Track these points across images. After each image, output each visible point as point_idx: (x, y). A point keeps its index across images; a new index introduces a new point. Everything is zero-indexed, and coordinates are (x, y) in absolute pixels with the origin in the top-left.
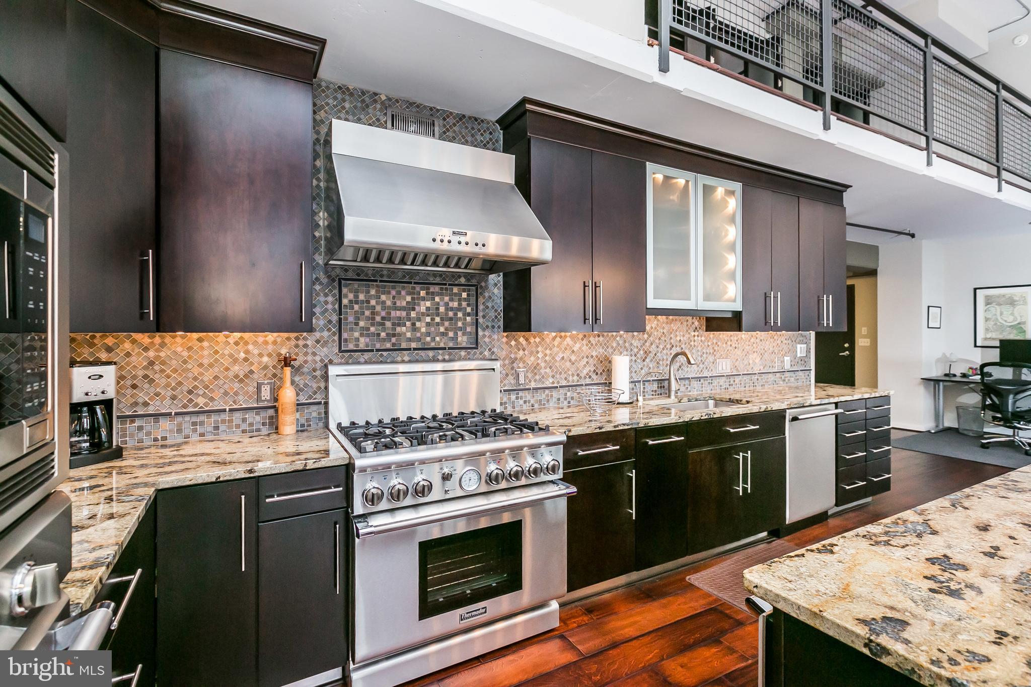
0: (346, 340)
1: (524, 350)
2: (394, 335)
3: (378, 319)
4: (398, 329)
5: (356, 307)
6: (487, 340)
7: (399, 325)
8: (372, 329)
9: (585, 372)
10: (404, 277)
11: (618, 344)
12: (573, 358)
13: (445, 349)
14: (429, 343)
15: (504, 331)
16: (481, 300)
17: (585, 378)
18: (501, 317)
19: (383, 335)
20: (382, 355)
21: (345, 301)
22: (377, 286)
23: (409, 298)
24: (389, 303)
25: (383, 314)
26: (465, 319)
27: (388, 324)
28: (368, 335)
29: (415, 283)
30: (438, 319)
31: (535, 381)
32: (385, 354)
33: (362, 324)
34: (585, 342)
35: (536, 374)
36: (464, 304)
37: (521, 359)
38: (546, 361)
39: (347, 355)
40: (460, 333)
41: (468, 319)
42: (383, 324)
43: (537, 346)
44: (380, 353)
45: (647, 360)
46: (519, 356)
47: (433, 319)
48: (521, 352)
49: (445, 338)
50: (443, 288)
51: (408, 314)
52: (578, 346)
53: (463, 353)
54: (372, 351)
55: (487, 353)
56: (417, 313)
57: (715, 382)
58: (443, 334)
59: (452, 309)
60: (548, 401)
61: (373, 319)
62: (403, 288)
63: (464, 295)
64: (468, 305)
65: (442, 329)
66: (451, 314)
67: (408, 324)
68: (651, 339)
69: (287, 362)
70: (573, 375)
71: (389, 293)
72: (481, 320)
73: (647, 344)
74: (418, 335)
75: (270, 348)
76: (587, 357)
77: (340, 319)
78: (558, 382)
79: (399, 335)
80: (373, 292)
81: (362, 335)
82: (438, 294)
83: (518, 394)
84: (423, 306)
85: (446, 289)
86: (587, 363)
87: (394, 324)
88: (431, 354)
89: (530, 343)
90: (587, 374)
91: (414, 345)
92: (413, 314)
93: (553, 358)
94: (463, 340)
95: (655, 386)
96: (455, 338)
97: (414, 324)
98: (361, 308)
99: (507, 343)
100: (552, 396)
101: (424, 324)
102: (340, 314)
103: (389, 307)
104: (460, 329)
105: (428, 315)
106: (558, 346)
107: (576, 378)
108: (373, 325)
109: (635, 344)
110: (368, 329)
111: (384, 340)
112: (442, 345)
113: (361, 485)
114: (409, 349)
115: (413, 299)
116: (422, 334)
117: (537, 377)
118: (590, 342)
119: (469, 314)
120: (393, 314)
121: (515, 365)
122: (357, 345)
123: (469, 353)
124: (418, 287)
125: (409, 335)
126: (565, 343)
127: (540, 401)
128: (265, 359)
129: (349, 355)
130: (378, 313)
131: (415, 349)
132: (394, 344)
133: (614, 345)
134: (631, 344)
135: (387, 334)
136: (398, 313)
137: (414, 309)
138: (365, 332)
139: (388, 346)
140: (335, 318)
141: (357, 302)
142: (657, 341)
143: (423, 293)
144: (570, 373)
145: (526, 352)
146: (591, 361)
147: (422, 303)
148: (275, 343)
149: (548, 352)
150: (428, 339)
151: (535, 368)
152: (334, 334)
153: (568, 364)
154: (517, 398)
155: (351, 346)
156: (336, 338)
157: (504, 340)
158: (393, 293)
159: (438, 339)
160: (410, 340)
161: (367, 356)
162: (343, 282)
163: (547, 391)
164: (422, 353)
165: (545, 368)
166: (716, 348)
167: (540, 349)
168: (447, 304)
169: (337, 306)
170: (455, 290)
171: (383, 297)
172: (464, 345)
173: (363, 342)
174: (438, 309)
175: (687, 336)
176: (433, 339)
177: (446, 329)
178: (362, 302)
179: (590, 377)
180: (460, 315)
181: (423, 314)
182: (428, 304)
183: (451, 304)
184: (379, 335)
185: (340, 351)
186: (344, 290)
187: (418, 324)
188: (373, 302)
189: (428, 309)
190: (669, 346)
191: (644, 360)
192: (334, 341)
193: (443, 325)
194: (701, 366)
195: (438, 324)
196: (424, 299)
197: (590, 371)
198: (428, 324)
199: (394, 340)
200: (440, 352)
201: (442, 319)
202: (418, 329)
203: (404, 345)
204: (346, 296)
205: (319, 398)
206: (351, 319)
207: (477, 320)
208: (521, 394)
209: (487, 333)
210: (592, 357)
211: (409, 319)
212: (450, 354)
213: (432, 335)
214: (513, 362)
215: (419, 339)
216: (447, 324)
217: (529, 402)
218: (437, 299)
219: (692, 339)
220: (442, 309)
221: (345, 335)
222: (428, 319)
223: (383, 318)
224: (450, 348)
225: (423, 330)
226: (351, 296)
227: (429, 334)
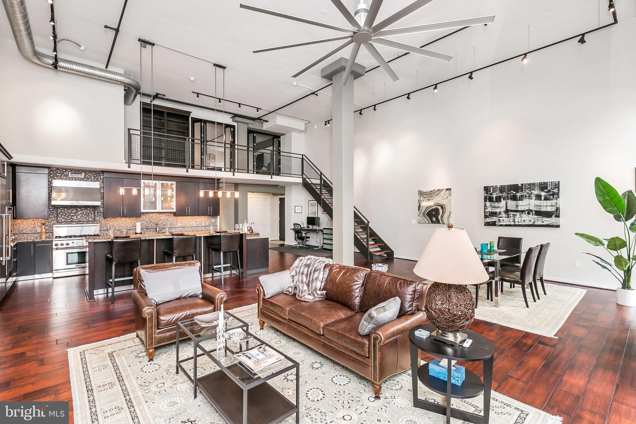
3: (67, 215)
4: (72, 217)
5: (61, 213)
6: (98, 219)
8: (66, 217)
10: (74, 207)
12: (125, 223)
15: (103, 217)
16: (96, 211)
18: (102, 215)
19: (68, 219)
21: (58, 212)
23: (75, 211)
24: (70, 212)
25: (69, 214)
27: (70, 216)
30: (84, 215)
33: (63, 216)
36: (91, 212)
38: (116, 224)
41: (92, 215)
43: (113, 221)
44: (68, 222)
46: (108, 223)
52: (127, 220)
53: (91, 222)
55: (98, 222)
57: (177, 229)
59: (87, 213)
63: (91, 210)
65: (85, 217)
66: (87, 214)
68: (153, 218)
69: (43, 224)
72: (96, 215)
75: (40, 221)
79: (73, 218)
80: (66, 210)
82: (83, 210)
84: (79, 213)
85: (86, 209)
88: (82, 222)
89: (111, 220)
91: (77, 221)
92: (77, 214)
93: (119, 223)
94: (91, 219)
96: (88, 219)
97: (77, 216)
104: (90, 217)
106: (120, 221)
112: (85, 220)
113: (54, 243)
118: (130, 220)
120: (71, 214)
124: (78, 209)
125: (75, 218)
126: (123, 220)
128: (39, 224)
129: (59, 222)
135: (70, 218)
138: (63, 218)
139: (70, 221)
140: (56, 215)
143: (79, 210)
145: (110, 222)
148: (41, 220)
150: (81, 219)
153: (124, 225)
154: (108, 232)
155: (60, 221)
157: (103, 219)
158: (71, 210)
160: (75, 220)
161: (64, 223)
162: (58, 208)
164: (79, 222)
166: (177, 220)
169: (56, 213)
170: (89, 209)
171: (68, 211)
173: (63, 220)
175: (166, 217)
176: (82, 219)
180: (90, 214)
182: (81, 212)
185: (57, 222)
186: (58, 210)
187: (78, 216)
188: (66, 212)
192: (55, 220)
196: (79, 211)
197: (131, 226)
198: (81, 216)
199: (71, 220)
200: (84, 222)
205: (52, 231)
206: (60, 215)
210: (131, 223)
211: (75, 215)
212: (87, 222)
214: (106, 224)
215: (78, 219)
216: (86, 216)
218: (83, 211)
220: (85, 213)
221: (58, 219)
222: (81, 215)
225: (80, 217)
226: (60, 211)
227: (81, 218)
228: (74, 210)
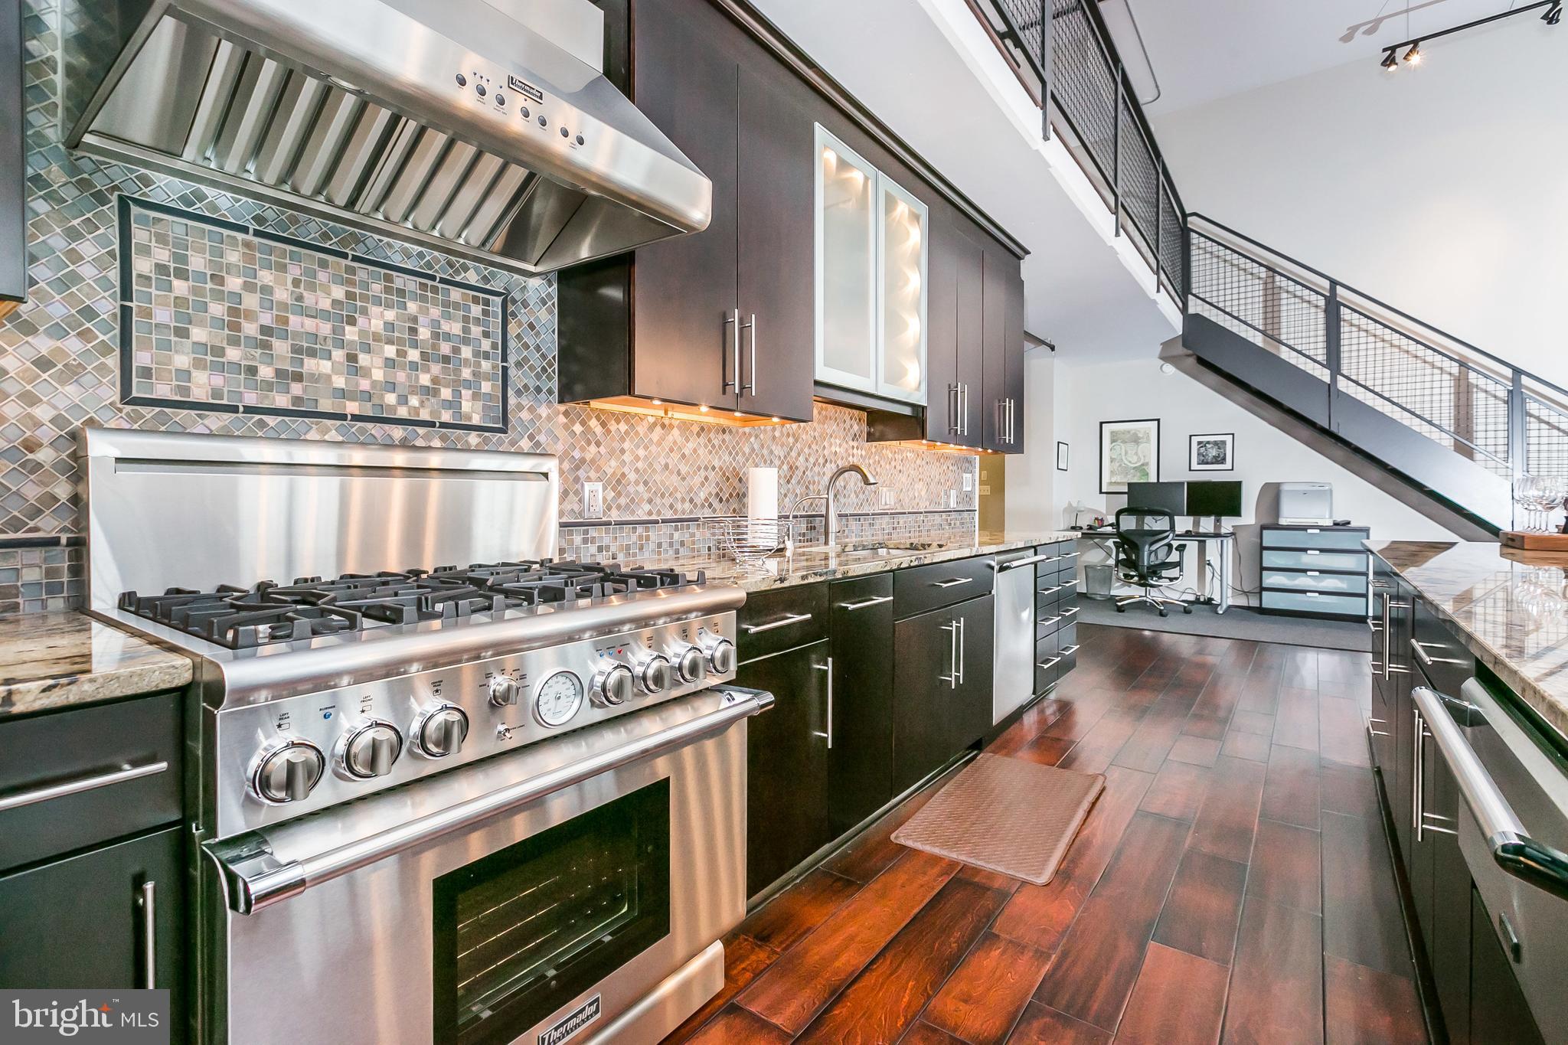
0: (146, 372)
1: (598, 444)
2: (298, 377)
3: (250, 329)
4: (310, 365)
5: (180, 287)
6: (525, 415)
7: (312, 353)
8: (233, 354)
9: (702, 495)
10: (325, 236)
11: (753, 450)
12: (684, 469)
13: (432, 424)
14: (393, 409)
15: (561, 401)
16: (513, 329)
17: (703, 506)
18: (554, 371)
19: (266, 372)
20: (262, 424)
21: (141, 265)
22: (247, 244)
23: (339, 292)
24: (282, 294)
25: (266, 319)
26: (479, 365)
27: (281, 347)
28: (220, 368)
29: (355, 259)
30: (414, 355)
31: (619, 507)
32: (272, 421)
33: (198, 334)
34: (702, 440)
35: (619, 494)
36: (476, 331)
37: (593, 461)
38: (637, 470)
39: (148, 412)
40: (466, 394)
41: (486, 365)
42: (266, 346)
43: (623, 440)
44: (257, 417)
45: (793, 481)
46: (588, 457)
47: (401, 353)
48: (593, 448)
49: (433, 400)
50: (426, 285)
51: (337, 331)
52: (691, 445)
53: (473, 439)
54: (234, 409)
55: (525, 444)
56: (362, 333)
57: (877, 523)
58: (430, 392)
59: (448, 337)
60: (641, 548)
61: (236, 327)
62: (323, 264)
63: (476, 310)
64: (486, 335)
65: (425, 379)
66: (445, 348)
67: (338, 355)
70: (683, 500)
71: (283, 268)
72: (513, 372)
73: (793, 454)
74: (365, 384)
76: (706, 468)
77: (126, 313)
78: (659, 513)
79: (315, 378)
80: (233, 257)
81: (199, 364)
82: (415, 297)
83: (586, 532)
84: (378, 318)
85: (435, 290)
86: (706, 478)
87: (297, 350)
88: (398, 433)
89: (609, 431)
90: (706, 500)
91: (352, 407)
92: (351, 333)
93: (650, 465)
94: (473, 410)
95: (803, 527)
96: (454, 405)
97: (352, 358)
98: (195, 291)
99: (566, 427)
100: (648, 538)
101: (378, 361)
102: (126, 292)
103: (283, 306)
104: (468, 384)
105: (390, 342)
106: (659, 444)
107: (687, 506)
108: (234, 342)
109: (776, 453)
110: (219, 351)
111: (269, 386)
112: (425, 415)
114: (342, 417)
115: (350, 296)
116: (374, 383)
117: (623, 501)
118: (710, 440)
119: (487, 356)
120: (295, 321)
121: (581, 473)
122: (186, 390)
123: (486, 441)
124: (362, 271)
125: (339, 382)
126: (670, 438)
127: (628, 547)
129: (157, 413)
130: (250, 315)
131: (356, 418)
132: (297, 400)
133: (747, 450)
134: (771, 452)
135: (279, 373)
136: (310, 324)
137: (352, 321)
138: (208, 356)
139: (282, 401)
140: (107, 306)
141: (182, 274)
142: (806, 450)
143: (376, 288)
144: (679, 496)
145: (602, 449)
146: (712, 475)
147: (374, 310)
149: (641, 452)
150: (391, 399)
151: (619, 482)
152: (105, 349)
153: (675, 478)
154: (585, 541)
155: (163, 390)
156: (113, 361)
157: (562, 419)
158: (294, 271)
159: (414, 401)
160: (343, 394)
161: (215, 421)
162: (135, 210)
163: (640, 529)
164: (374, 429)
165: (637, 483)
166: (878, 470)
167: (626, 445)
168: (436, 324)
169: (114, 275)
170: (455, 295)
171: (266, 277)
172: (476, 420)
173: (203, 384)
174: (413, 331)
176: (403, 400)
177: (435, 380)
178: (201, 276)
179: (710, 505)
180: (466, 353)
181: (377, 337)
182: (390, 315)
183: (446, 327)
184: (252, 371)
185: (126, 397)
186: (139, 235)
187: (364, 359)
188: (234, 283)
189: (390, 326)
190: (821, 461)
191: (788, 482)
192: (102, 369)
193: (427, 370)
194: (861, 496)
195: (414, 366)
196: (378, 301)
197: (710, 494)
198: (390, 363)
199: (296, 389)
200: (421, 431)
201: (424, 356)
202: (366, 373)
203: (325, 405)
204: (146, 251)
205: (49, 528)
206: (163, 315)
207: (505, 369)
208: (593, 532)
209: (525, 401)
210: (714, 468)
211: (341, 344)
212: (443, 438)
213: (399, 390)
214: (577, 468)
215: (367, 396)
216: (436, 369)
217: (608, 548)
218: (412, 307)
219: (850, 451)
220: (424, 333)
221: (141, 358)
222: (390, 351)
223: (265, 330)
224: (443, 425)
225: (378, 375)
226: (162, 255)
227: (392, 386)
228: (322, 276)
